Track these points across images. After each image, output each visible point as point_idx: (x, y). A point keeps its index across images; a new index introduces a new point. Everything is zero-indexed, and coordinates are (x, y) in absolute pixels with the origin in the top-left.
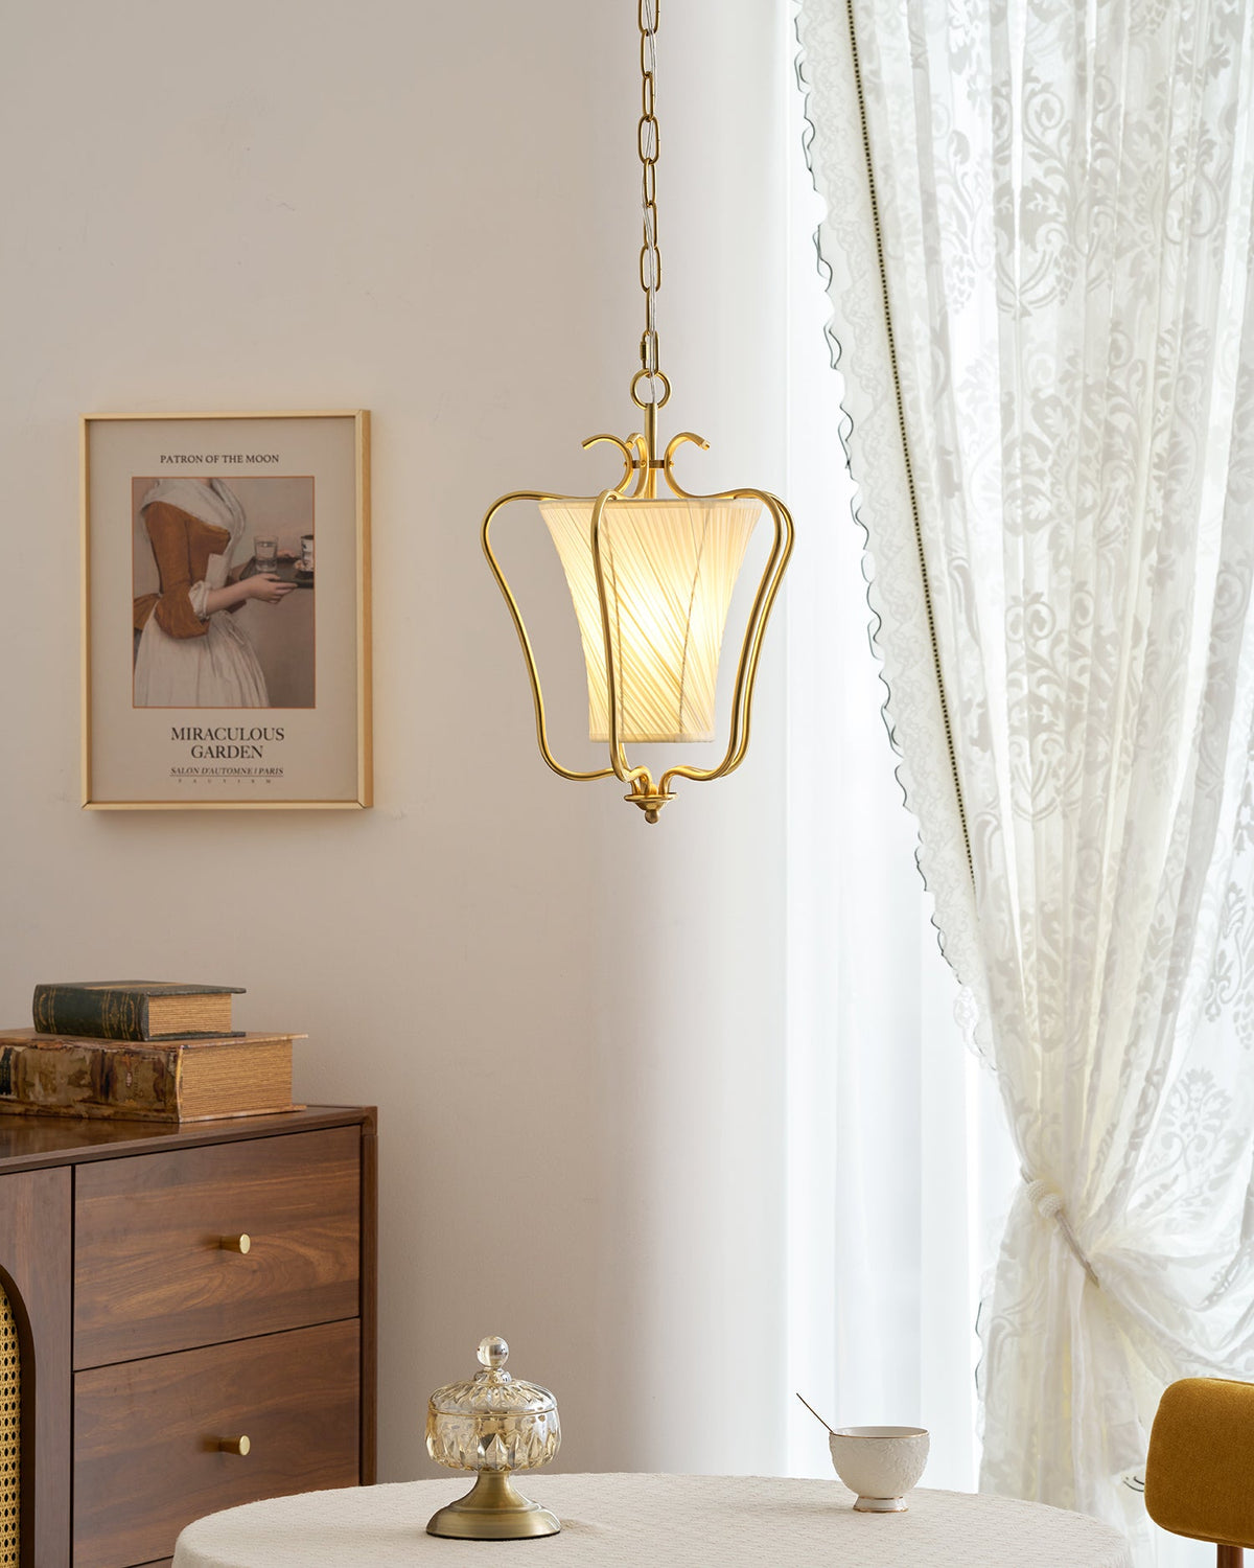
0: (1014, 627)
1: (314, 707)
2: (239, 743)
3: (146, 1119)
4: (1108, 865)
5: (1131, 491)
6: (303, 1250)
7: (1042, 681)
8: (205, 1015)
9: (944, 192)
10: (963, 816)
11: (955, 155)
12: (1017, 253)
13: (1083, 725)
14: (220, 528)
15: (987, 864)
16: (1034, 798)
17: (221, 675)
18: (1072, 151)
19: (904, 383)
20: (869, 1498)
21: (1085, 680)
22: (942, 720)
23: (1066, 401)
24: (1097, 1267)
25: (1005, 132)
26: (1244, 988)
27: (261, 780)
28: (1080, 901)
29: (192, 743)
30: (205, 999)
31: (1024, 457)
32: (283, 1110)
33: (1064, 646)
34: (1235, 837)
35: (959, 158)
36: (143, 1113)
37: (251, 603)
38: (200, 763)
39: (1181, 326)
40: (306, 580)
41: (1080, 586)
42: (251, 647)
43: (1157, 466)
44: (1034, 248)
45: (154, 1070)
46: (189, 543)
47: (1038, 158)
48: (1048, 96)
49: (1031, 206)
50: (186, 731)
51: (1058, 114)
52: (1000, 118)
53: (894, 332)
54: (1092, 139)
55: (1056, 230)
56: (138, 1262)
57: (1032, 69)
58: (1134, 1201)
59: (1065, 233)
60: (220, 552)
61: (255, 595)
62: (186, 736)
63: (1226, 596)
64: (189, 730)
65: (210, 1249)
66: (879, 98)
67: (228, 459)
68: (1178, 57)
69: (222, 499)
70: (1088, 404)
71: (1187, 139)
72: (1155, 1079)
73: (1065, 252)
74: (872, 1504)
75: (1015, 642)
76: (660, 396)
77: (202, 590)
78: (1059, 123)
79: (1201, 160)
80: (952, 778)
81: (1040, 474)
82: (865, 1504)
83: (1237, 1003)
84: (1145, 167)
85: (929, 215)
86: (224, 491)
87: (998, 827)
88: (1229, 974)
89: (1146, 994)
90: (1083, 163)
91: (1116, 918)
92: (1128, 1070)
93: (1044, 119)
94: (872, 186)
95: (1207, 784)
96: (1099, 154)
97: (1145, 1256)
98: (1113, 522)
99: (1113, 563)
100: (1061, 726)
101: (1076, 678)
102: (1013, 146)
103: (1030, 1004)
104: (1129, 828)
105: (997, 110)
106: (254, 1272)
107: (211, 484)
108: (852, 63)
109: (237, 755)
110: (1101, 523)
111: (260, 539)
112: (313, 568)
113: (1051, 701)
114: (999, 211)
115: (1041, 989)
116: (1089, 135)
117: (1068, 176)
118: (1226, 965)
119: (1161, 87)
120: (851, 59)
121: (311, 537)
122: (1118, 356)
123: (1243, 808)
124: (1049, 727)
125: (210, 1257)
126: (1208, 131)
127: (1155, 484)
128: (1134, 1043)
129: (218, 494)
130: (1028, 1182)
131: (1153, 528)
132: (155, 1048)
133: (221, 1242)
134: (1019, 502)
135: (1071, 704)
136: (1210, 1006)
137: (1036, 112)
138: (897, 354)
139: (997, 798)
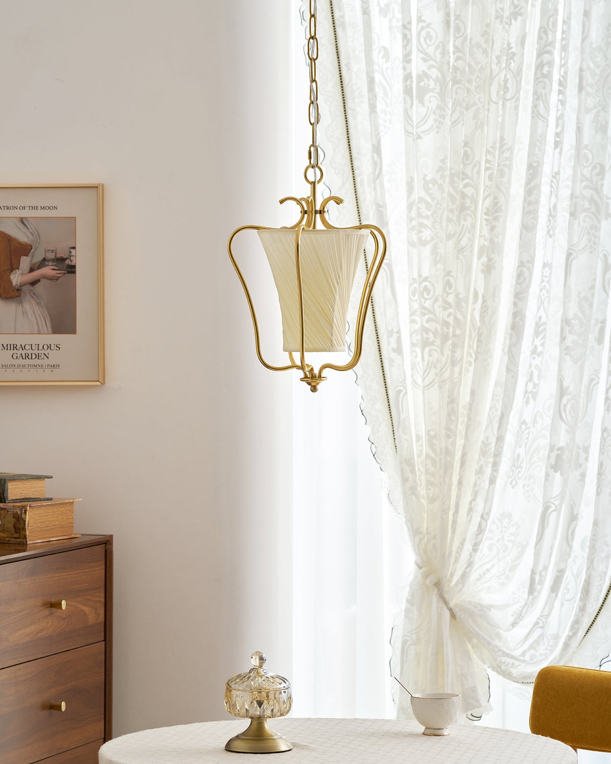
0: (414, 294)
1: (75, 333)
2: (37, 352)
3: (9, 542)
4: (462, 411)
5: (473, 226)
6: (83, 607)
7: (428, 321)
8: (33, 490)
9: (378, 77)
10: (386, 387)
11: (382, 58)
12: (414, 107)
13: (450, 342)
14: (27, 243)
15: (401, 411)
16: (424, 379)
17: (28, 318)
18: (442, 57)
19: (356, 172)
20: (431, 729)
21: (451, 320)
22: (376, 340)
23: (440, 181)
24: (456, 611)
25: (408, 48)
26: (527, 472)
27: (48, 371)
28: (448, 429)
29: (12, 352)
30: (33, 482)
31: (419, 209)
32: (71, 537)
33: (440, 302)
34: (524, 396)
35: (385, 59)
36: (7, 539)
37: (43, 281)
38: (16, 362)
39: (498, 145)
40: (72, 269)
41: (449, 273)
42: (42, 303)
43: (486, 214)
44: (423, 105)
45: (14, 517)
46: (10, 250)
47: (425, 60)
48: (429, 30)
49: (422, 84)
50: (9, 346)
51: (434, 39)
52: (406, 40)
53: (351, 146)
54: (453, 51)
55: (433, 96)
56: (19, 615)
57: (422, 16)
58: (474, 576)
59: (438, 97)
60: (27, 255)
61: (45, 277)
62: (9, 348)
63: (522, 278)
64: (10, 345)
65: (47, 608)
66: (344, 29)
67: (31, 208)
68: (497, 11)
69: (28, 229)
70: (452, 183)
71: (501, 52)
72: (485, 517)
73: (439, 107)
74: (433, 732)
75: (414, 301)
76: (318, 178)
77: (17, 274)
78: (434, 43)
79: (508, 62)
80: (381, 368)
81: (427, 217)
82: (428, 732)
83: (524, 480)
84: (479, 66)
85: (371, 89)
86: (29, 225)
87: (406, 393)
88: (521, 465)
89: (480, 475)
90: (448, 63)
91: (467, 438)
92: (471, 513)
93: (428, 41)
94: (340, 73)
95: (512, 371)
96: (458, 59)
97: (480, 605)
98: (464, 242)
99: (464, 261)
100: (438, 342)
101: (446, 318)
102: (412, 55)
103: (420, 480)
104: (473, 393)
105: (405, 36)
106: (64, 619)
107: (22, 220)
108: (330, 12)
109: (36, 357)
110: (459, 242)
111: (47, 249)
112: (75, 264)
113: (433, 330)
114: (406, 87)
115: (427, 472)
116: (451, 49)
117: (440, 69)
118: (520, 461)
119: (488, 26)
120: (330, 9)
121: (74, 248)
122: (467, 159)
123: (529, 383)
124: (432, 343)
125: (47, 612)
126: (512, 48)
127: (485, 222)
128: (474, 499)
129: (25, 225)
130: (420, 569)
131: (484, 244)
132: (14, 506)
133: (51, 604)
134: (415, 232)
135: (444, 332)
136: (512, 481)
137: (424, 37)
138: (353, 157)
139: (405, 379)
